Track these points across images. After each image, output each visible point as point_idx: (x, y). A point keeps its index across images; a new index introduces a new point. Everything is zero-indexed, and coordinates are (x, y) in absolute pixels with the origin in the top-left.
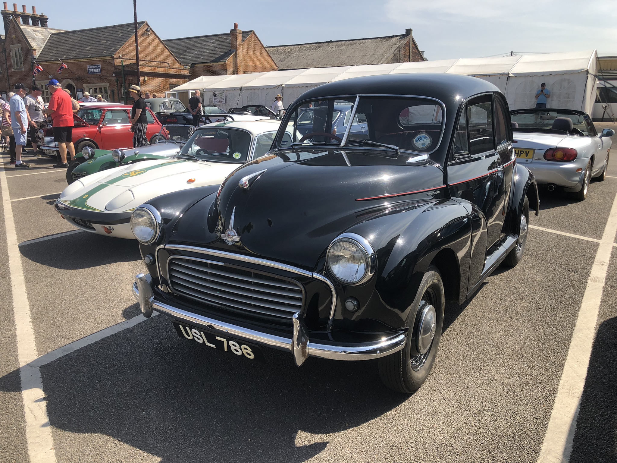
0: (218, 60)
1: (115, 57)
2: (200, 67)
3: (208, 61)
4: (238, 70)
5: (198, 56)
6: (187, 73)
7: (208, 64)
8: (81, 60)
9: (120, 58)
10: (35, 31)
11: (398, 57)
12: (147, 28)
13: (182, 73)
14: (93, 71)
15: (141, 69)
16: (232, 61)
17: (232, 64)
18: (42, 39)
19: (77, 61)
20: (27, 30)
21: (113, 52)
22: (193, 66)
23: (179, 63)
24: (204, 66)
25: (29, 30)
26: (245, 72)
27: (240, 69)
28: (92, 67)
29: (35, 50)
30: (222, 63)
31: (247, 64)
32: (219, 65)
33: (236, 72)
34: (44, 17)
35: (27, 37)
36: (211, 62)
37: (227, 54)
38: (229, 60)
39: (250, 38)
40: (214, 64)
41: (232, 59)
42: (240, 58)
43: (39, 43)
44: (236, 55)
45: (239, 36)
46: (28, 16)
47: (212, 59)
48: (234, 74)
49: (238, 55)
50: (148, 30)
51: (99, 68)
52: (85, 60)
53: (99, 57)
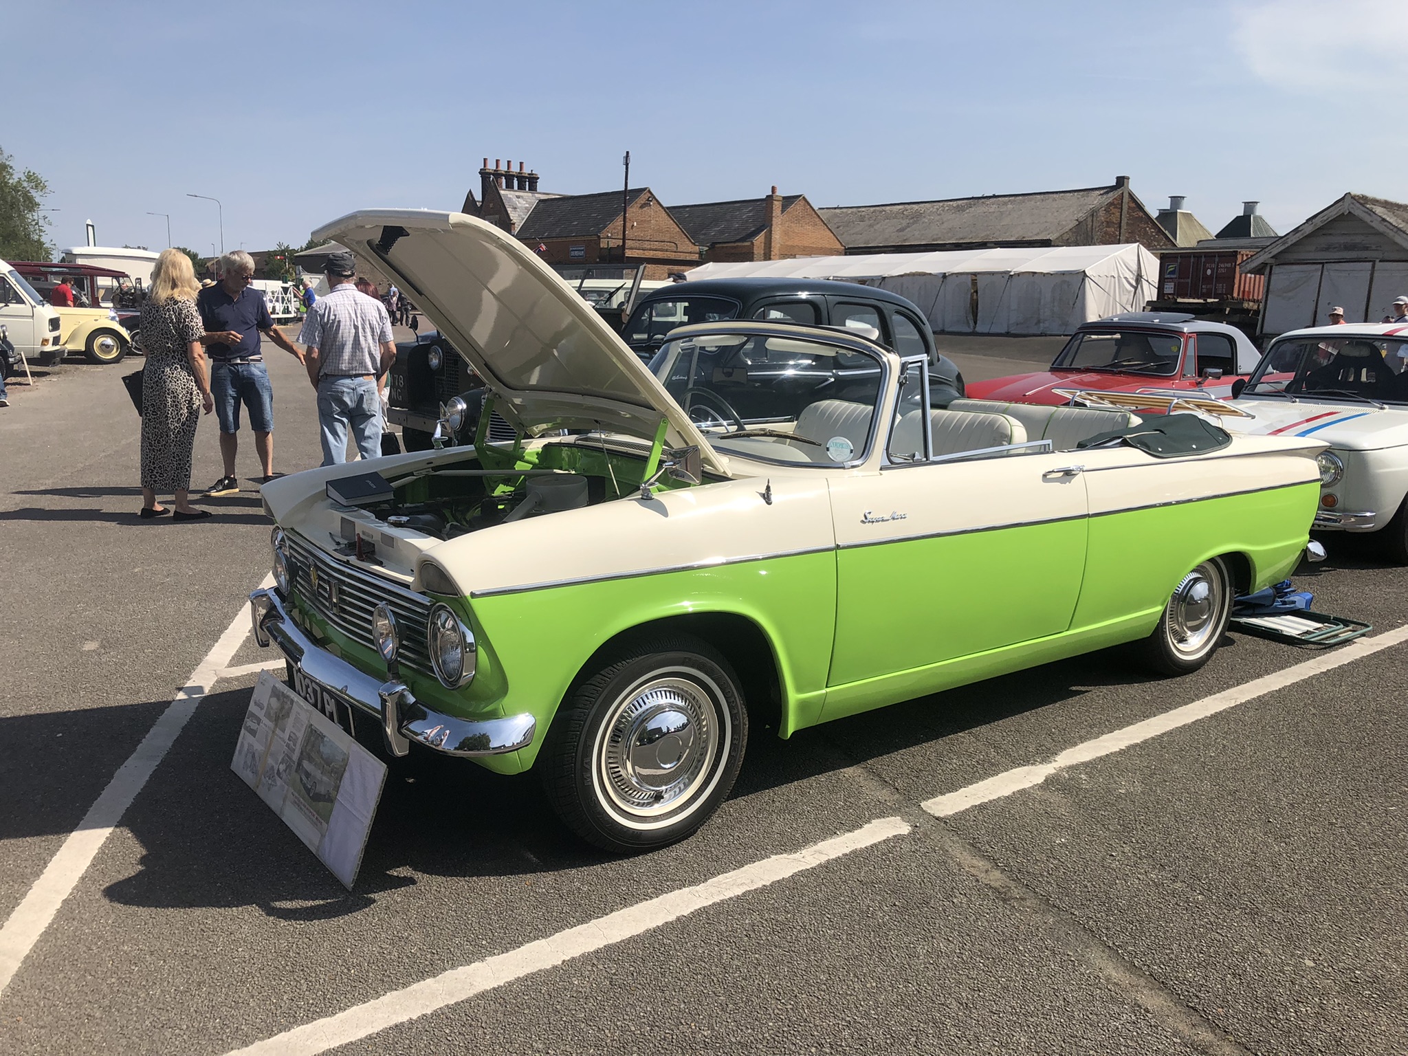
0: (743, 240)
1: (601, 237)
2: (716, 248)
3: (733, 240)
4: (772, 253)
5: (722, 232)
6: (695, 257)
8: (564, 239)
9: (608, 237)
10: (518, 197)
12: (649, 197)
13: (688, 259)
14: (576, 253)
15: (628, 253)
16: (763, 241)
17: (763, 245)
18: (526, 208)
19: (559, 240)
20: (509, 196)
21: (600, 230)
22: (713, 246)
23: (690, 242)
25: (511, 196)
26: (784, 256)
27: (775, 250)
28: (575, 249)
29: (514, 224)
30: (749, 244)
31: (790, 243)
32: (744, 248)
33: (767, 257)
34: (534, 176)
35: (507, 206)
36: (734, 242)
37: (758, 231)
38: (759, 240)
39: (796, 207)
40: (736, 244)
41: (763, 237)
42: (777, 235)
43: (521, 214)
44: (770, 231)
45: (777, 206)
46: (513, 176)
47: (738, 237)
48: (765, 260)
49: (773, 232)
50: (650, 199)
51: (583, 250)
52: (568, 239)
53: (584, 236)
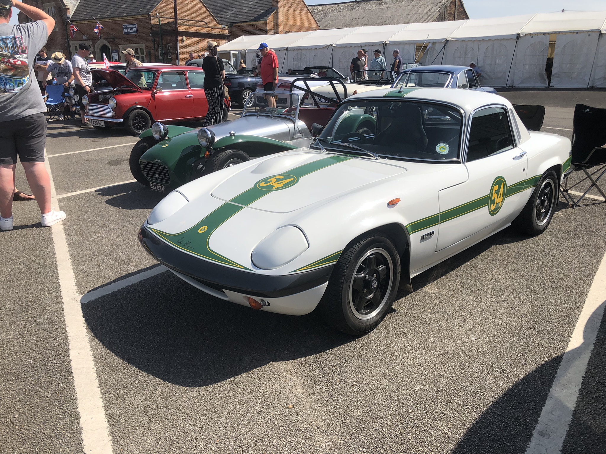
0: (258, 19)
1: (152, 15)
2: (239, 26)
3: (248, 20)
4: (279, 29)
5: (236, 15)
6: (226, 32)
7: (247, 23)
8: (116, 19)
9: (156, 16)
11: (444, 16)
13: (221, 33)
14: (129, 30)
15: (180, 28)
16: (273, 20)
17: (273, 23)
19: (112, 20)
21: (150, 10)
22: (231, 25)
23: (217, 22)
24: (243, 26)
26: (285, 32)
27: (281, 28)
28: (128, 26)
29: (69, 9)
30: (263, 22)
31: (288, 23)
32: (259, 25)
33: (276, 32)
36: (250, 21)
37: (267, 13)
38: (270, 19)
40: (254, 23)
41: (272, 17)
42: (281, 16)
43: (73, 1)
44: (277, 13)
47: (251, 18)
48: (275, 34)
49: (279, 14)
51: (135, 27)
52: (120, 19)
53: (135, 15)
